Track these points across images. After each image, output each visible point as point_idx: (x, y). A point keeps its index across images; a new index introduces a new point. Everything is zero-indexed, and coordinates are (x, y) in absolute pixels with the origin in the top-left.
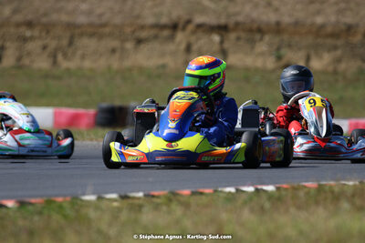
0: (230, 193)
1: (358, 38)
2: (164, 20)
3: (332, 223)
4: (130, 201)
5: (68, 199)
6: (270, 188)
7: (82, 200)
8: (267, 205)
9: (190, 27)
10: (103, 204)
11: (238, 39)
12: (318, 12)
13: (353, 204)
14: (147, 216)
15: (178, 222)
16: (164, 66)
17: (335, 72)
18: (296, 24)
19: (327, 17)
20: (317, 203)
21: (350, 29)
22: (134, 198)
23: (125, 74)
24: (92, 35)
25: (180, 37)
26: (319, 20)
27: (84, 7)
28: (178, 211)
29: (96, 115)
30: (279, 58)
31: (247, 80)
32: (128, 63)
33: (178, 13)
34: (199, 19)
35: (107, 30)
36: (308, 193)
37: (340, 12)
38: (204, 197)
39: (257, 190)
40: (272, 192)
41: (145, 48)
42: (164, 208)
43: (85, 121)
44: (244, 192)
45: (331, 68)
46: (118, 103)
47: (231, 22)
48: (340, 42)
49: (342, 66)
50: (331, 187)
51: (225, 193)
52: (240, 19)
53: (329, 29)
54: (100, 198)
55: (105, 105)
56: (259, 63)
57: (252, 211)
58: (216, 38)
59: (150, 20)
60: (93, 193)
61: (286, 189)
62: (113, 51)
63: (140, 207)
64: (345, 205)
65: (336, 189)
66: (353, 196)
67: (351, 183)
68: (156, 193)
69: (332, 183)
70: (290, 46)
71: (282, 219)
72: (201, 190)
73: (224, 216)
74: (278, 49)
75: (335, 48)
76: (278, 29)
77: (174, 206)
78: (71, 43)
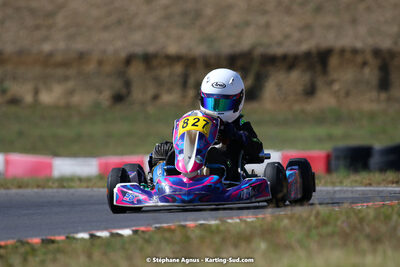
1: (91, 67)
12: (46, 39)
17: (68, 107)
18: (21, 53)
19: (56, 44)
21: (82, 57)
26: (47, 47)
30: (3, 92)
37: (71, 38)
45: (62, 102)
48: (72, 72)
53: (59, 58)
70: (15, 78)
74: (2, 82)
75: (66, 78)
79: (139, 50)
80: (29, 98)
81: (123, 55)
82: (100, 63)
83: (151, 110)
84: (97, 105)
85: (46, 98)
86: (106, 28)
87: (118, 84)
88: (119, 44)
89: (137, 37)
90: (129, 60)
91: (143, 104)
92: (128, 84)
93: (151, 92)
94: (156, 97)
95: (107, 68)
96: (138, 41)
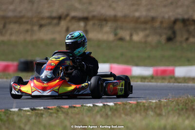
0: (90, 106)
1: (157, 24)
2: (55, 14)
3: (144, 123)
4: (36, 111)
5: (3, 110)
6: (111, 104)
7: (10, 111)
8: (110, 113)
9: (68, 18)
10: (22, 113)
11: (94, 24)
12: (136, 10)
13: (155, 112)
14: (45, 120)
15: (62, 122)
16: (54, 39)
17: (146, 42)
18: (125, 17)
19: (141, 13)
20: (136, 112)
21: (153, 19)
22: (39, 110)
23: (34, 43)
24: (16, 22)
25: (63, 24)
26: (137, 14)
27: (11, 7)
28: (62, 116)
29: (18, 65)
30: (116, 35)
31: (99, 46)
32: (35, 37)
33: (62, 11)
34: (73, 14)
35: (23, 20)
36: (131, 107)
37: (149, 10)
38: (76, 109)
39: (104, 105)
40: (112, 106)
41: (44, 29)
42: (55, 115)
43: (12, 69)
44: (97, 106)
45: (143, 40)
46: (30, 58)
47: (90, 15)
48: (148, 26)
49: (150, 39)
50: (143, 103)
51: (87, 106)
52: (95, 13)
53: (142, 19)
54: (20, 110)
55: (23, 60)
56: (105, 37)
57: (101, 116)
58: (82, 24)
59: (47, 14)
60: (16, 108)
61: (120, 105)
62: (27, 31)
63: (42, 114)
64: (151, 113)
65: (146, 105)
66: (155, 108)
67: (154, 101)
68: (50, 107)
69: (144, 101)
70: (122, 28)
71: (117, 121)
72: (74, 105)
73: (87, 119)
74: (116, 29)
75: (145, 29)
76: (115, 19)
77: (60, 114)
78: (4, 26)
79: (180, 17)
80: (128, 38)
81: (173, 19)
82: (162, 22)
83: (185, 45)
84: (159, 42)
85: (136, 38)
86: (165, 6)
87: (170, 33)
88: (171, 14)
89: (180, 11)
90: (175, 22)
91: (181, 42)
92: (174, 33)
93: (185, 37)
94: (187, 39)
95: (165, 25)
96: (180, 12)
